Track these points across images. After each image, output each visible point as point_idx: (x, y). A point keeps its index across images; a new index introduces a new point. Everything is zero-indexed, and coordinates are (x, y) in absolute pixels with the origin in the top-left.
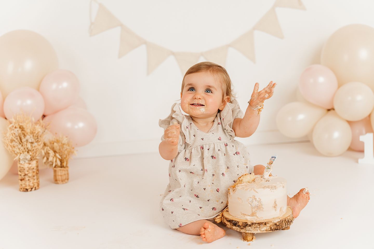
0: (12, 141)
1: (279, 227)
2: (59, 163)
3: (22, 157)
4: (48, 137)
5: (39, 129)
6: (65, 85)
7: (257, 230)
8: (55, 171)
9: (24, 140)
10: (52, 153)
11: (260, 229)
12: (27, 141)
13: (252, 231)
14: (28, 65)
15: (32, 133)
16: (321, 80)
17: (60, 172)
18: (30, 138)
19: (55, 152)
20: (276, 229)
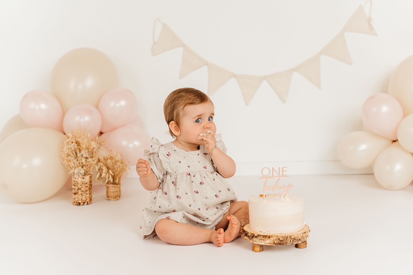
0: (68, 155)
1: (283, 242)
2: (111, 180)
3: (76, 171)
4: (103, 153)
5: (94, 145)
6: (123, 103)
7: (262, 242)
8: (108, 188)
9: (79, 155)
10: (105, 169)
11: (264, 241)
12: (82, 156)
13: (258, 242)
14: (90, 82)
15: (88, 148)
16: (385, 109)
17: (112, 189)
18: (85, 153)
19: (108, 168)
20: (280, 243)
